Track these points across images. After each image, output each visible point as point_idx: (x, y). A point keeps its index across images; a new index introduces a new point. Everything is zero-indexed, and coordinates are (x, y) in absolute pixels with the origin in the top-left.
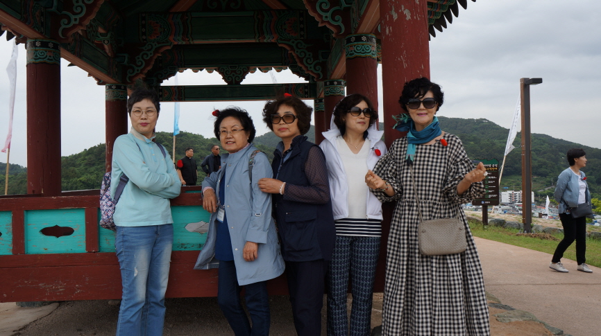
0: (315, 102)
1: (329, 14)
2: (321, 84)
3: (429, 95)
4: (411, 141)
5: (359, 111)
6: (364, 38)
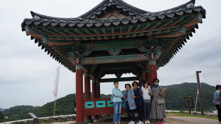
0: (139, 81)
1: (141, 65)
2: (140, 77)
3: (157, 80)
4: (155, 87)
5: (146, 83)
6: (148, 69)
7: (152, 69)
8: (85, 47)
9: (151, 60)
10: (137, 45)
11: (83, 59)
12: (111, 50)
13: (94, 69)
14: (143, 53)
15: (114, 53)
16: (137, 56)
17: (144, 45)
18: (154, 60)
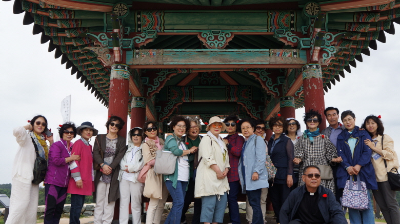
1: (272, 87)
6: (289, 98)
7: (313, 88)
8: (139, 23)
9: (311, 66)
10: (274, 27)
11: (131, 52)
12: (208, 34)
13: (157, 90)
14: (289, 47)
15: (214, 42)
16: (274, 54)
17: (292, 29)
18: (317, 67)
